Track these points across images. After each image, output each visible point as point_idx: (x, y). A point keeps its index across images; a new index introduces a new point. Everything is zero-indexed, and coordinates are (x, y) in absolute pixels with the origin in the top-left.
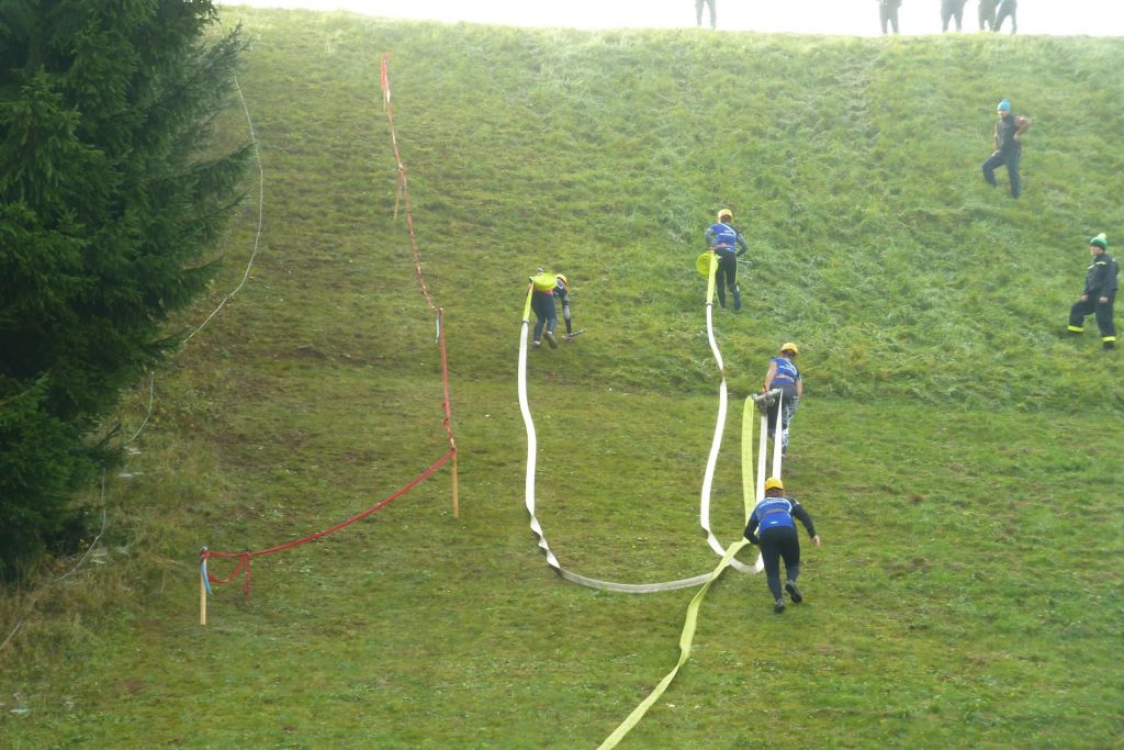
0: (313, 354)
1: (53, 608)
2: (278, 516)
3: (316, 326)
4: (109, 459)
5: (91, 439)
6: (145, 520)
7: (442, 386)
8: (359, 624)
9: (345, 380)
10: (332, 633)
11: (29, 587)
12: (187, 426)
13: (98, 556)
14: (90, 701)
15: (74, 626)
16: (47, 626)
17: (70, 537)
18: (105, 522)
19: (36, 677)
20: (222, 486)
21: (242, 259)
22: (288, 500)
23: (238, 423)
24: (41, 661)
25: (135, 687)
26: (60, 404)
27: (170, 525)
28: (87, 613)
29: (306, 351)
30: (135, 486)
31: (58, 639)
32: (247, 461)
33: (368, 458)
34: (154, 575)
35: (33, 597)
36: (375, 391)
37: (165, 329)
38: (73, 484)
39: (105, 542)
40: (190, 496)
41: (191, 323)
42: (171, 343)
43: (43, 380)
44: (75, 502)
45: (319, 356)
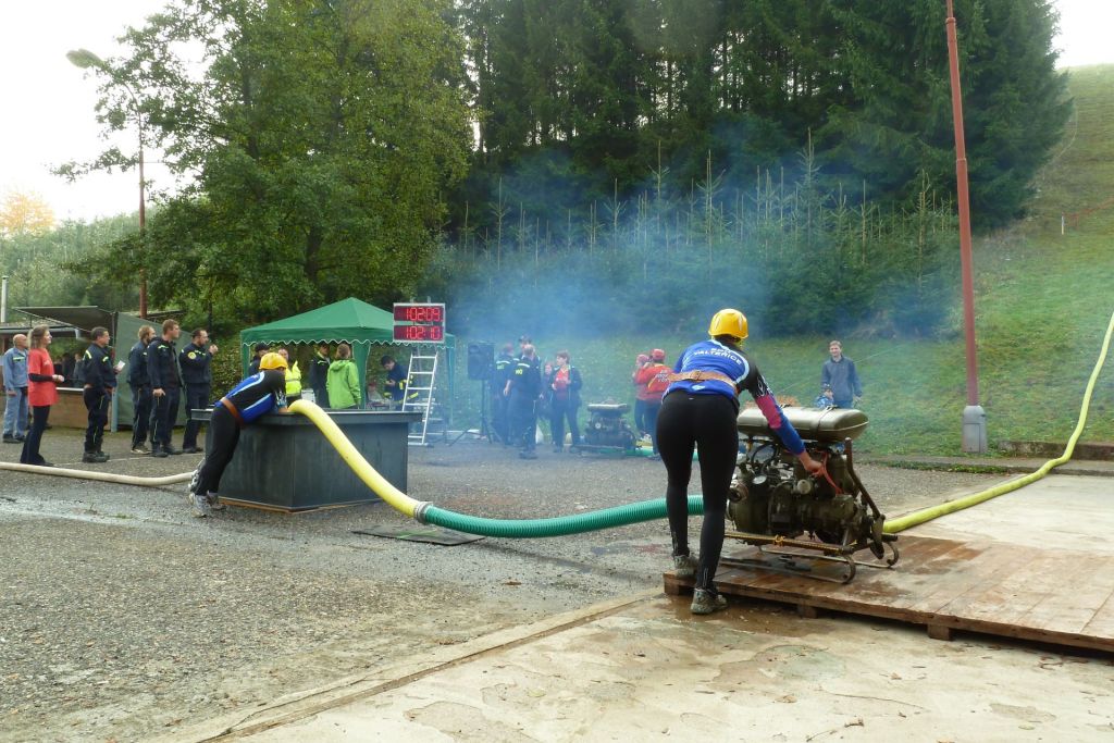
0: (1095, 160)
2: (1085, 204)
3: (1096, 152)
5: (1026, 187)
6: (1043, 209)
10: (1105, 234)
11: (1009, 228)
12: (1055, 182)
13: (1030, 219)
17: (1021, 214)
18: (1031, 209)
19: (1012, 251)
20: (1067, 198)
21: (1071, 137)
22: (1088, 200)
23: (1072, 181)
24: (1013, 246)
26: (1017, 177)
27: (1051, 209)
28: (1027, 234)
29: (1092, 160)
30: (1039, 200)
31: (1018, 241)
32: (1075, 191)
34: (1047, 223)
37: (1048, 153)
39: (1032, 215)
40: (1057, 201)
41: (1058, 151)
42: (1051, 157)
43: (1011, 170)
44: (1022, 205)
45: (1097, 160)
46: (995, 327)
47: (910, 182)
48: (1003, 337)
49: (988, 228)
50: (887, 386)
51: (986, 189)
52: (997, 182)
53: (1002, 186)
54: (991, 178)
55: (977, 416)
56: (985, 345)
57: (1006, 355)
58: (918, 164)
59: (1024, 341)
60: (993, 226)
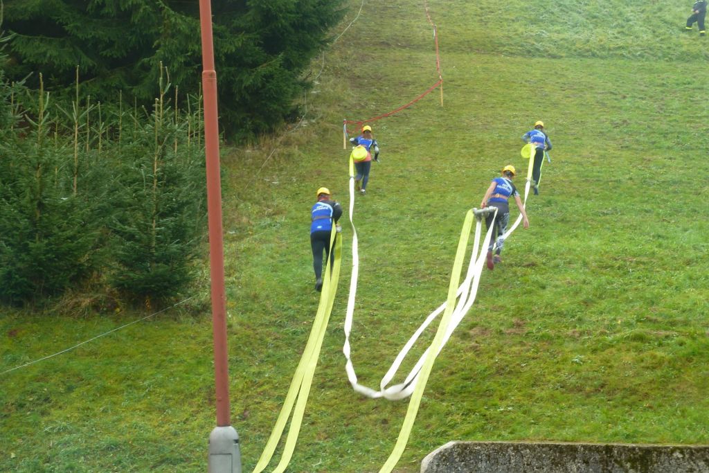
0: (386, 44)
1: (287, 143)
2: (373, 107)
3: (387, 32)
4: (307, 86)
5: (300, 78)
6: (322, 109)
7: (436, 56)
8: (405, 149)
9: (398, 54)
10: (395, 152)
11: (278, 136)
12: (337, 73)
13: (304, 123)
14: (302, 178)
15: (295, 150)
16: (285, 151)
17: (293, 116)
18: (306, 111)
19: (281, 170)
20: (351, 96)
21: (357, 7)
22: (377, 101)
23: (357, 71)
24: (283, 163)
25: (319, 173)
26: (288, 64)
27: (331, 111)
28: (300, 145)
29: (383, 43)
30: (318, 96)
31: (289, 155)
32: (361, 86)
33: (408, 84)
34: (326, 130)
35: (280, 139)
36: (410, 58)
37: (328, 35)
38: (294, 95)
39: (306, 118)
40: (339, 100)
41: (338, 32)
42: (330, 40)
43: (281, 55)
44: (295, 103)
45: (388, 45)
46: (256, 297)
47: (146, 60)
48: (266, 312)
49: (251, 134)
50: (105, 391)
51: (248, 80)
52: (262, 69)
53: (268, 77)
54: (255, 65)
55: (228, 441)
56: (241, 324)
57: (269, 340)
58: (158, 34)
59: (292, 318)
60: (257, 131)
